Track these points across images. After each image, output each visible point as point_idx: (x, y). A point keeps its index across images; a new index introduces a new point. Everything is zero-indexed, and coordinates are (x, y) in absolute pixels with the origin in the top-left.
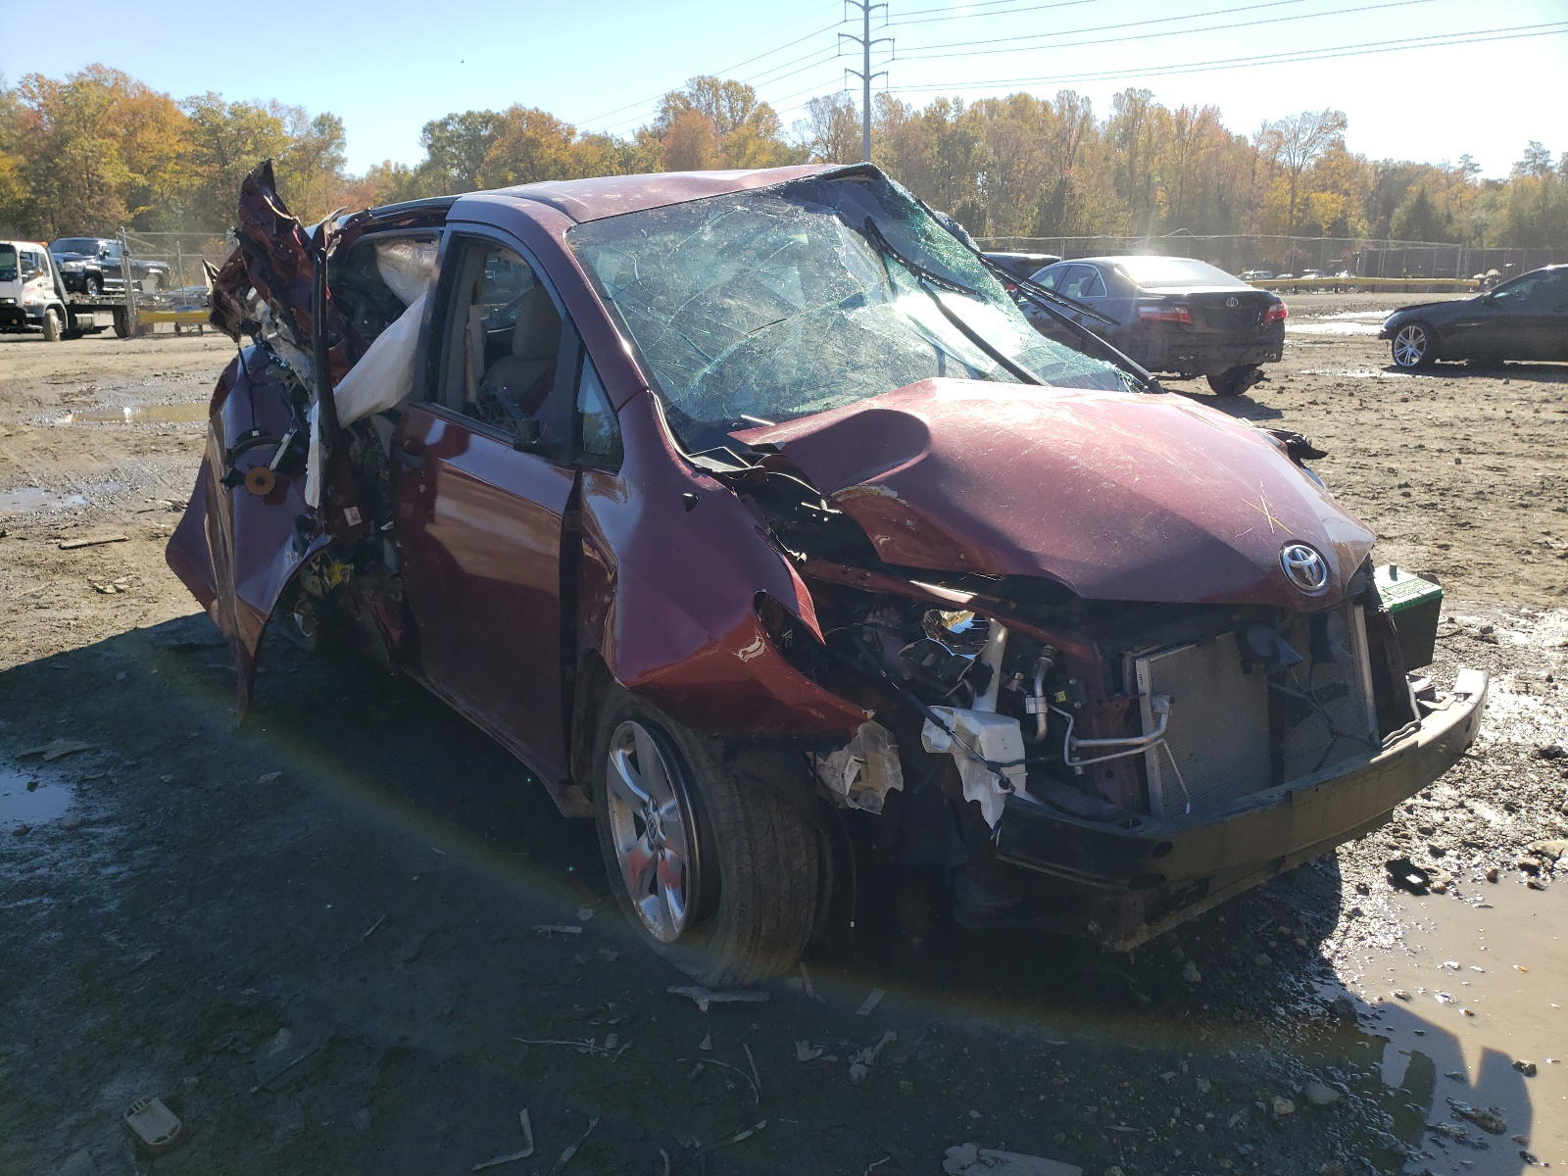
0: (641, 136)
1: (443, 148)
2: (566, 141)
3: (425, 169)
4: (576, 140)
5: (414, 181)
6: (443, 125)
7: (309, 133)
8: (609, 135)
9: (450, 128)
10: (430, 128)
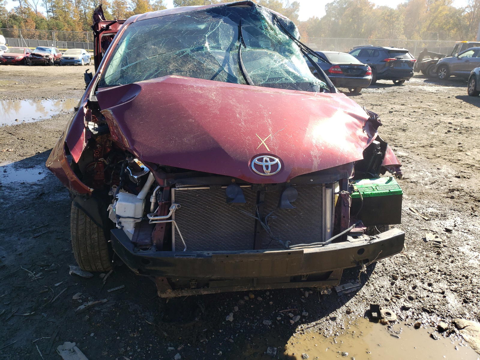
0: (399, 6)
1: (331, 11)
2: (371, 8)
3: (324, 18)
4: (374, 8)
5: (320, 22)
6: (332, 4)
7: (290, 7)
8: (387, 6)
9: (334, 5)
10: (328, 5)
